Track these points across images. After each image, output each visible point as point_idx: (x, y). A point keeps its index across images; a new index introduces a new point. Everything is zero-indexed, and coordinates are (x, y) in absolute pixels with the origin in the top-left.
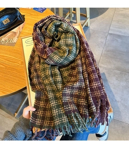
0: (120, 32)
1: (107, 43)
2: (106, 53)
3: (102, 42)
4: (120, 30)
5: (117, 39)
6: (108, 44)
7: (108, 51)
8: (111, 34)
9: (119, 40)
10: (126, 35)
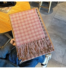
2: (51, 26)
3: (50, 21)
5: (57, 21)
6: (53, 22)
10: (62, 20)
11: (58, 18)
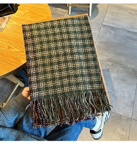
0: (114, 24)
1: (100, 35)
2: (99, 44)
3: (95, 34)
4: (114, 22)
5: (110, 31)
6: (102, 36)
7: (101, 43)
8: (105, 26)
9: (113, 32)
10: (119, 27)
11: (111, 25)
